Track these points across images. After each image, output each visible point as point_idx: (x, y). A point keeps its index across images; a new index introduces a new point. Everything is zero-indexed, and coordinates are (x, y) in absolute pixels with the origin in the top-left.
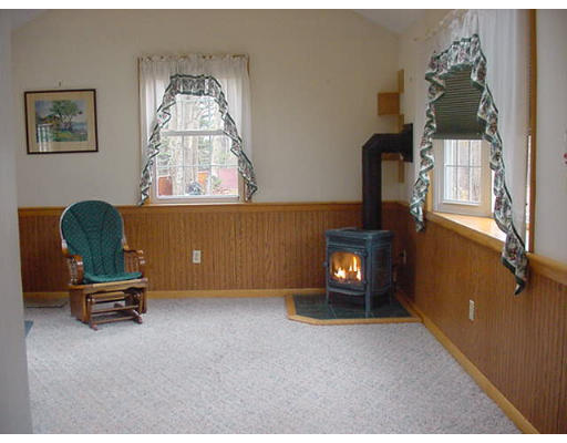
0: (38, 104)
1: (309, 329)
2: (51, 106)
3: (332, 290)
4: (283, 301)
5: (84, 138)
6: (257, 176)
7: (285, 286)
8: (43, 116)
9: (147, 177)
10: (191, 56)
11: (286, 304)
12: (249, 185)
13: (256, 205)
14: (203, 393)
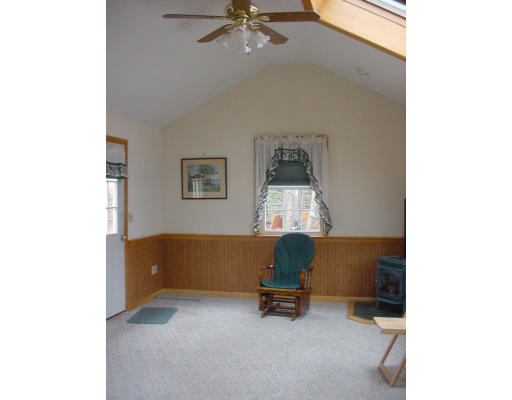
0: (189, 167)
1: (360, 325)
2: (197, 168)
3: (381, 300)
4: (346, 305)
5: (218, 189)
6: (332, 219)
7: (350, 294)
8: (193, 175)
9: (258, 217)
10: (289, 136)
11: (349, 308)
12: (327, 225)
13: (331, 238)
14: (274, 365)
